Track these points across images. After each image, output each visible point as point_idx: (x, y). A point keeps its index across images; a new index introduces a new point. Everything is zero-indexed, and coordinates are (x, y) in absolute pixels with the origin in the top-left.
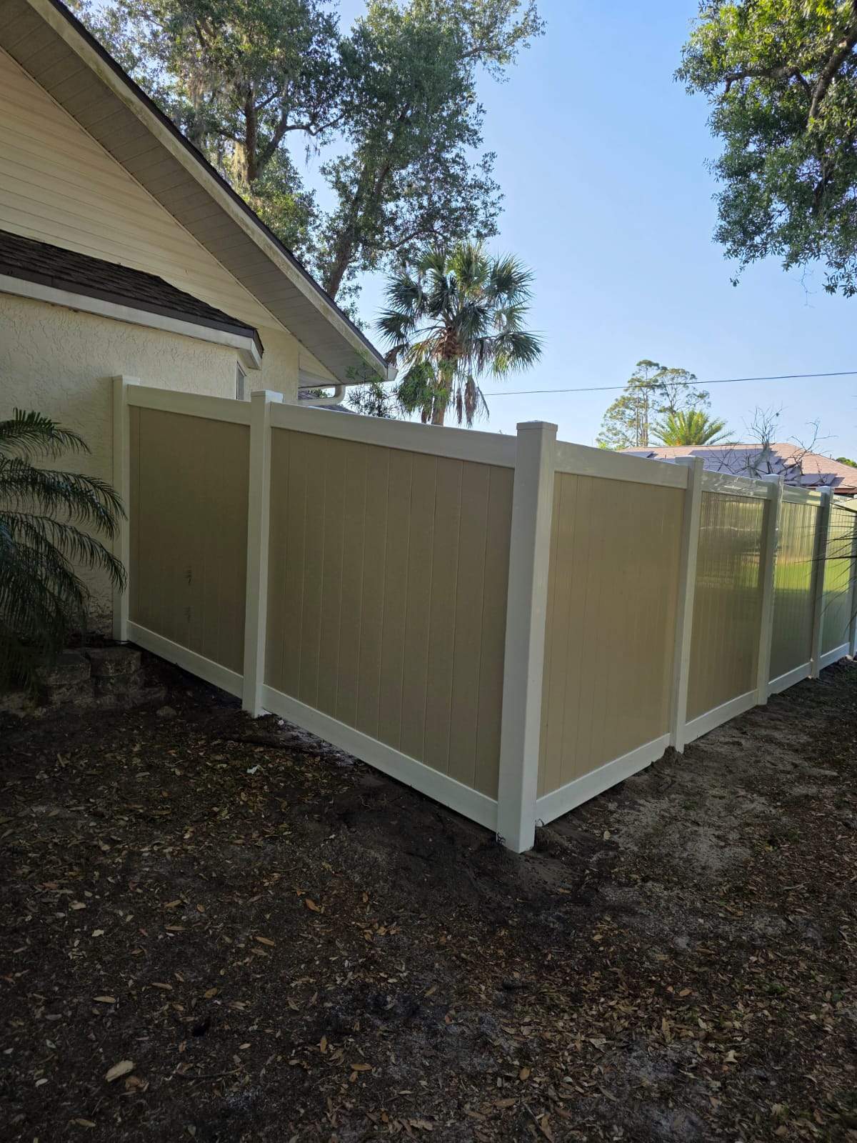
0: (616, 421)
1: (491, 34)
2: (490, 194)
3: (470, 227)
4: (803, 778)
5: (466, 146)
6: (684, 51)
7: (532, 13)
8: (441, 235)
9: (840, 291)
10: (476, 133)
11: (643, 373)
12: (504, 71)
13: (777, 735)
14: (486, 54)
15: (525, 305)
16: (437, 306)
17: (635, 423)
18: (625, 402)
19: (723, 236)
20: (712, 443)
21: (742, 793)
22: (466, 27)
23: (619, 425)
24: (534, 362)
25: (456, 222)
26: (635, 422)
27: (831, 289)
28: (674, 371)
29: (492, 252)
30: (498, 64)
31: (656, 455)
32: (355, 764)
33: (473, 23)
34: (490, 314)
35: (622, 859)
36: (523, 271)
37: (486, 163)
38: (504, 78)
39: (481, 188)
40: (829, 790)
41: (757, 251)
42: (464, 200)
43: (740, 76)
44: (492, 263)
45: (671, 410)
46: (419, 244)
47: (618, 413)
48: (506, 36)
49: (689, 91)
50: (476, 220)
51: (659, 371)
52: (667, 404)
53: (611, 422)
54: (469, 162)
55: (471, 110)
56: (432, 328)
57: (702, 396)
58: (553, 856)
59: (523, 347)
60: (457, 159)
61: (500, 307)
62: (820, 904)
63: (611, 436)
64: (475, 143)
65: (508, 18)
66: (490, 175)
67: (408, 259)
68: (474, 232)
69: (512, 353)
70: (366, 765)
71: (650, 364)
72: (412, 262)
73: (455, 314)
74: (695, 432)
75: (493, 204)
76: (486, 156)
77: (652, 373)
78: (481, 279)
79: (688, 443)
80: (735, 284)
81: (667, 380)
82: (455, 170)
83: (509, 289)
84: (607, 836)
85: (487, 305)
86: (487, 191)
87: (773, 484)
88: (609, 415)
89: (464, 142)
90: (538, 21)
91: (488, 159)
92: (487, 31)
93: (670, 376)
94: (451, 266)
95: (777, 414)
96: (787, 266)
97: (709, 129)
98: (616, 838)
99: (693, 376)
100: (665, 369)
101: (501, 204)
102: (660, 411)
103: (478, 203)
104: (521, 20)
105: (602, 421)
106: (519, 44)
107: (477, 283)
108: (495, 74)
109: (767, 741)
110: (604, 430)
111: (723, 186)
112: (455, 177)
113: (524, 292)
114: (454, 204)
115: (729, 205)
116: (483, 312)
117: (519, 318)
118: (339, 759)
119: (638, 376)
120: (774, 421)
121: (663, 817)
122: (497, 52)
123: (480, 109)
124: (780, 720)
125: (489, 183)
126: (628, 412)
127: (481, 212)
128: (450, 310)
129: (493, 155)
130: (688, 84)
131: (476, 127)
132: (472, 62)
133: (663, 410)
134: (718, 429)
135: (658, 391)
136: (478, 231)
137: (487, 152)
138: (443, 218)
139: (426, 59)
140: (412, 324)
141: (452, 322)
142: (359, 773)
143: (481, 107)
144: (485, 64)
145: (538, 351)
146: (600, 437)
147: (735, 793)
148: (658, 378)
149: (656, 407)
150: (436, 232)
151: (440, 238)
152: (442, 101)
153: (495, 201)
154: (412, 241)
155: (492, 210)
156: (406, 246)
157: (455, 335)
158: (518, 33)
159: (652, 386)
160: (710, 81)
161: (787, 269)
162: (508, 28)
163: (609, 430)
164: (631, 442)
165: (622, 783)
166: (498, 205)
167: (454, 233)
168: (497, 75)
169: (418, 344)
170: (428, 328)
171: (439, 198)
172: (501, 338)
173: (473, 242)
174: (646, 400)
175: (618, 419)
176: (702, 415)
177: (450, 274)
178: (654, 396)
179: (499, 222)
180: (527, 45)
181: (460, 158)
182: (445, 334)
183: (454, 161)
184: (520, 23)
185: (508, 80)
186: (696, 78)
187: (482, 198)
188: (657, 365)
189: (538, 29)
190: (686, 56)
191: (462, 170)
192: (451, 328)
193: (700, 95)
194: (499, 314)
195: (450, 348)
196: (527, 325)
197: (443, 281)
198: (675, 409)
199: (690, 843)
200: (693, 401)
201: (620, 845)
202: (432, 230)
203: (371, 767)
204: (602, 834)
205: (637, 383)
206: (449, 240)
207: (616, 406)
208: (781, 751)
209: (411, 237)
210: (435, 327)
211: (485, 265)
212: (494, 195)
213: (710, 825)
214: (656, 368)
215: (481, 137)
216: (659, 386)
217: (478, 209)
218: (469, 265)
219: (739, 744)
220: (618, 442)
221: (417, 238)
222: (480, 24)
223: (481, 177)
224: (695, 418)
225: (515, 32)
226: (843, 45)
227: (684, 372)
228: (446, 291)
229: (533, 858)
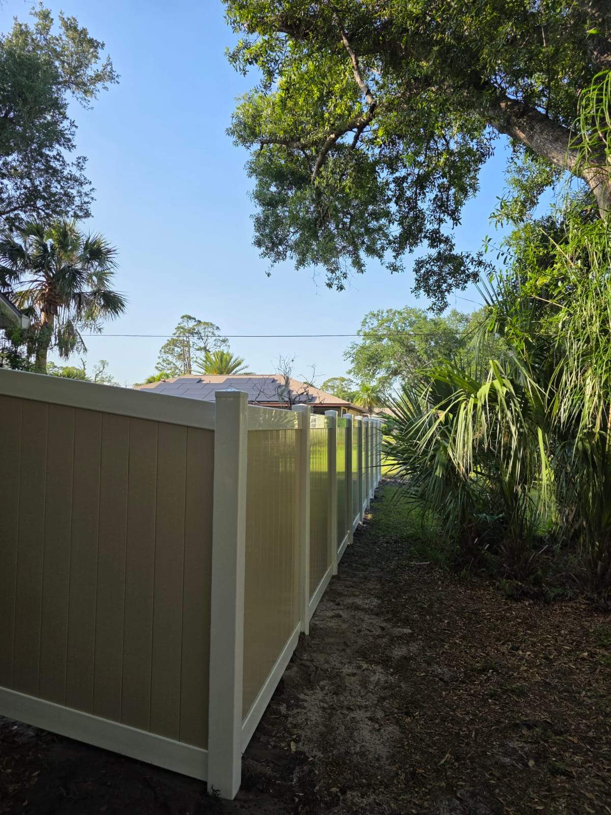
0: (168, 355)
1: (78, 74)
2: (84, 186)
3: (68, 209)
4: (395, 640)
5: (62, 149)
6: (233, 117)
7: (109, 67)
8: (43, 211)
9: (334, 287)
10: (69, 140)
11: (185, 324)
12: (89, 101)
13: (359, 601)
14: (74, 86)
15: (112, 270)
16: (39, 264)
17: (182, 357)
18: (173, 343)
19: (259, 243)
20: (236, 372)
21: (365, 666)
22: (57, 63)
23: (170, 358)
24: (120, 313)
25: (56, 203)
26: (180, 356)
27: (330, 286)
28: (206, 323)
29: (85, 229)
30: (84, 95)
31: (203, 381)
32: (37, 735)
33: (63, 62)
34: (85, 275)
35: (317, 772)
36: (109, 247)
37: (79, 163)
38: (89, 107)
39: (76, 181)
40: (414, 648)
41: (280, 256)
42: (62, 188)
43: (268, 142)
44: (85, 239)
45: (205, 349)
46: (22, 215)
47: (169, 349)
48: (89, 78)
49: (236, 144)
50: (74, 204)
51: (196, 323)
52: (202, 345)
53: (165, 356)
54: (68, 160)
55: (66, 124)
56: (33, 281)
57: (224, 341)
58: (262, 791)
59: (112, 303)
60: (58, 157)
61: (92, 271)
62: (469, 771)
63: (165, 365)
64: (69, 147)
65: (90, 66)
66: (83, 172)
67: (14, 226)
68: (71, 213)
69: (103, 306)
70: (50, 733)
71: (190, 318)
72: (18, 228)
73: (54, 272)
74: (224, 365)
75: (86, 195)
76: (79, 158)
77: (192, 324)
78: (75, 248)
79: (221, 373)
80: (269, 275)
81: (201, 329)
82: (55, 164)
83: (99, 259)
84: (293, 747)
85: (82, 269)
86: (81, 184)
87: (333, 417)
88: (163, 350)
89: (60, 145)
90: (113, 73)
91: (80, 160)
92: (74, 71)
93: (202, 326)
94: (50, 235)
95: (293, 361)
96: (297, 268)
97: (246, 172)
98: (301, 748)
99: (218, 328)
100: (199, 322)
101: (93, 194)
102: (198, 350)
103: (74, 192)
104: (101, 69)
105: (159, 355)
106: (99, 85)
107: (72, 250)
108: (82, 102)
109: (355, 609)
110: (160, 361)
111: (259, 210)
112: (55, 171)
113: (111, 262)
114: (53, 190)
115: (261, 224)
116: (80, 274)
117: (107, 280)
118: (17, 734)
119: (182, 325)
120: (291, 364)
121: (324, 708)
122: (84, 87)
123: (72, 124)
124: (352, 587)
125: (83, 179)
126: (176, 349)
127: (77, 199)
128: (50, 270)
129: (85, 159)
130: (235, 139)
131: (70, 137)
132: (63, 89)
133: (200, 349)
134: (239, 364)
135: (196, 337)
136: (75, 213)
137: (80, 156)
138: (44, 199)
139: (27, 78)
140: (17, 277)
141: (52, 278)
142: (44, 746)
143: (73, 122)
144: (73, 93)
145: (123, 305)
146: (158, 366)
147: (359, 667)
148: (196, 328)
149: (195, 347)
150: (39, 208)
151: (43, 213)
152: (42, 111)
153: (87, 193)
154: (16, 212)
155: (86, 199)
156: (12, 215)
157: (55, 288)
158: (98, 78)
159: (192, 332)
160: (249, 141)
161: (298, 270)
162: (90, 72)
163: (164, 361)
164: (180, 370)
165: (282, 681)
166: (90, 196)
167: (54, 212)
168: (84, 103)
169: (21, 292)
170: (31, 281)
171: (41, 183)
172: (94, 294)
173: (70, 221)
174: (188, 342)
175: (170, 353)
176: (228, 354)
177: (49, 242)
178: (193, 340)
179: (92, 208)
180: (105, 88)
181: (60, 156)
182: (46, 287)
183: (55, 158)
184: (99, 70)
185: (92, 108)
186: (240, 137)
187: (77, 188)
188: (194, 319)
189: (113, 79)
190: (234, 121)
191: (61, 165)
192: (51, 282)
193: (241, 148)
194: (90, 276)
195: (50, 298)
196: (114, 285)
197: (45, 246)
198: (207, 348)
199: (355, 734)
200: (219, 344)
201: (307, 754)
202: (34, 206)
203: (57, 735)
204: (289, 746)
205: (182, 330)
206: (51, 216)
207: (168, 344)
208: (369, 617)
209: (16, 209)
210: (36, 281)
211: (78, 238)
212: (86, 188)
213: (360, 707)
214: (194, 320)
215: (74, 144)
216: (196, 333)
217: (74, 197)
218: (65, 238)
219: (339, 616)
220: (171, 369)
221: (21, 211)
222: (69, 64)
223: (76, 172)
224: (225, 356)
225: (97, 76)
226: (333, 136)
227: (212, 324)
228: (47, 254)
229: (245, 801)
